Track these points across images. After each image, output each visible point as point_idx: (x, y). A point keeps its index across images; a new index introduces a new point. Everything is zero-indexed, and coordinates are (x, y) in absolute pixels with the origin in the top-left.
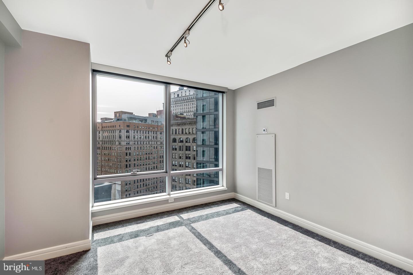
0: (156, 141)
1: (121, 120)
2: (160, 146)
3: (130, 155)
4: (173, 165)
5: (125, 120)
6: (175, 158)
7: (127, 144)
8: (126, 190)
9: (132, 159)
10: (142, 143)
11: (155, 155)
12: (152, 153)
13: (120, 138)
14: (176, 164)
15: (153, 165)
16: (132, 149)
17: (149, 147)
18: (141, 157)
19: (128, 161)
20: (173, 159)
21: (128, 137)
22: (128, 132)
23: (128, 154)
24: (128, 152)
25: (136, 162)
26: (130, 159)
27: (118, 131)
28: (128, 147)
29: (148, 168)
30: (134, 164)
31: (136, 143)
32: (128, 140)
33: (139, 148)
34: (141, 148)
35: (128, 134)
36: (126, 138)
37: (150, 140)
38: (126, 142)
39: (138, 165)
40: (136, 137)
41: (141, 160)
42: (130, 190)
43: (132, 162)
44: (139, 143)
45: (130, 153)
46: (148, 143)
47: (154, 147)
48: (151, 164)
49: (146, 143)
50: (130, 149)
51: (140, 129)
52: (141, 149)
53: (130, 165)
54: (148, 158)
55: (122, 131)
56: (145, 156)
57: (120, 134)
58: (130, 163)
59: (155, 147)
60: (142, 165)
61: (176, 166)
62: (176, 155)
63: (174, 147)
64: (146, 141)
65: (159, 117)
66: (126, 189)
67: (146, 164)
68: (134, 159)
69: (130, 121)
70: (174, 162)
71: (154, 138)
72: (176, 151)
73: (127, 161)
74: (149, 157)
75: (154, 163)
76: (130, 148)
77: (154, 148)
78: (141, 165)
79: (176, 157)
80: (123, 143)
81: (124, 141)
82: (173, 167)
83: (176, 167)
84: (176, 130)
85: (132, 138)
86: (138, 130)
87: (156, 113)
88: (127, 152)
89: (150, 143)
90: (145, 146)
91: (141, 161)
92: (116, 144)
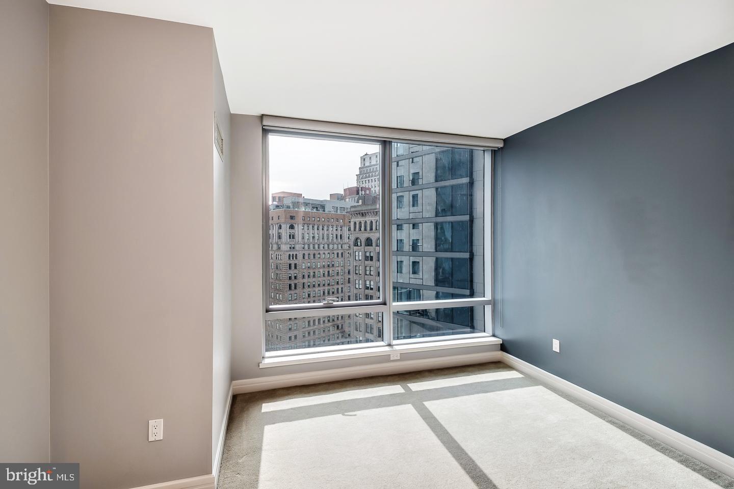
0: (341, 243)
1: (282, 206)
2: (348, 253)
3: (295, 268)
4: (367, 288)
5: (288, 207)
6: (370, 275)
7: (290, 248)
8: (290, 329)
9: (300, 276)
10: (316, 246)
11: (339, 269)
12: (333, 265)
13: (279, 238)
14: (372, 287)
15: (336, 287)
16: (300, 256)
17: (329, 253)
18: (314, 272)
19: (293, 278)
20: (366, 276)
21: (292, 237)
22: (292, 227)
23: (293, 266)
24: (293, 262)
25: (305, 280)
26: (295, 275)
27: (277, 226)
28: (293, 255)
29: (326, 292)
30: (303, 283)
31: (306, 246)
32: (292, 242)
33: (312, 256)
34: (314, 255)
35: (292, 231)
36: (290, 238)
37: (330, 241)
38: (289, 246)
39: (309, 286)
40: (306, 237)
41: (314, 276)
42: (295, 328)
43: (300, 281)
44: (311, 246)
45: (295, 264)
46: (326, 246)
47: (338, 254)
48: (332, 285)
49: (324, 248)
50: (296, 258)
51: (312, 223)
52: (314, 257)
53: (295, 285)
54: (326, 273)
55: (283, 226)
56: (321, 271)
57: (280, 231)
58: (296, 281)
59: (340, 255)
60: (316, 285)
61: (372, 289)
62: (372, 269)
63: (368, 254)
64: (323, 243)
65: (348, 200)
66: (290, 326)
67: (324, 285)
68: (303, 275)
69: (296, 209)
70: (368, 283)
71: (337, 237)
72: (371, 262)
73: (290, 278)
74: (329, 272)
75: (338, 283)
76: (296, 255)
77: (338, 256)
78: (314, 286)
79: (372, 273)
80: (284, 247)
81: (286, 244)
82: (366, 291)
83: (371, 291)
84: (371, 222)
85: (298, 237)
86: (310, 224)
87: (342, 193)
88: (291, 262)
89: (331, 246)
90: (321, 252)
91: (314, 279)
92: (274, 249)
